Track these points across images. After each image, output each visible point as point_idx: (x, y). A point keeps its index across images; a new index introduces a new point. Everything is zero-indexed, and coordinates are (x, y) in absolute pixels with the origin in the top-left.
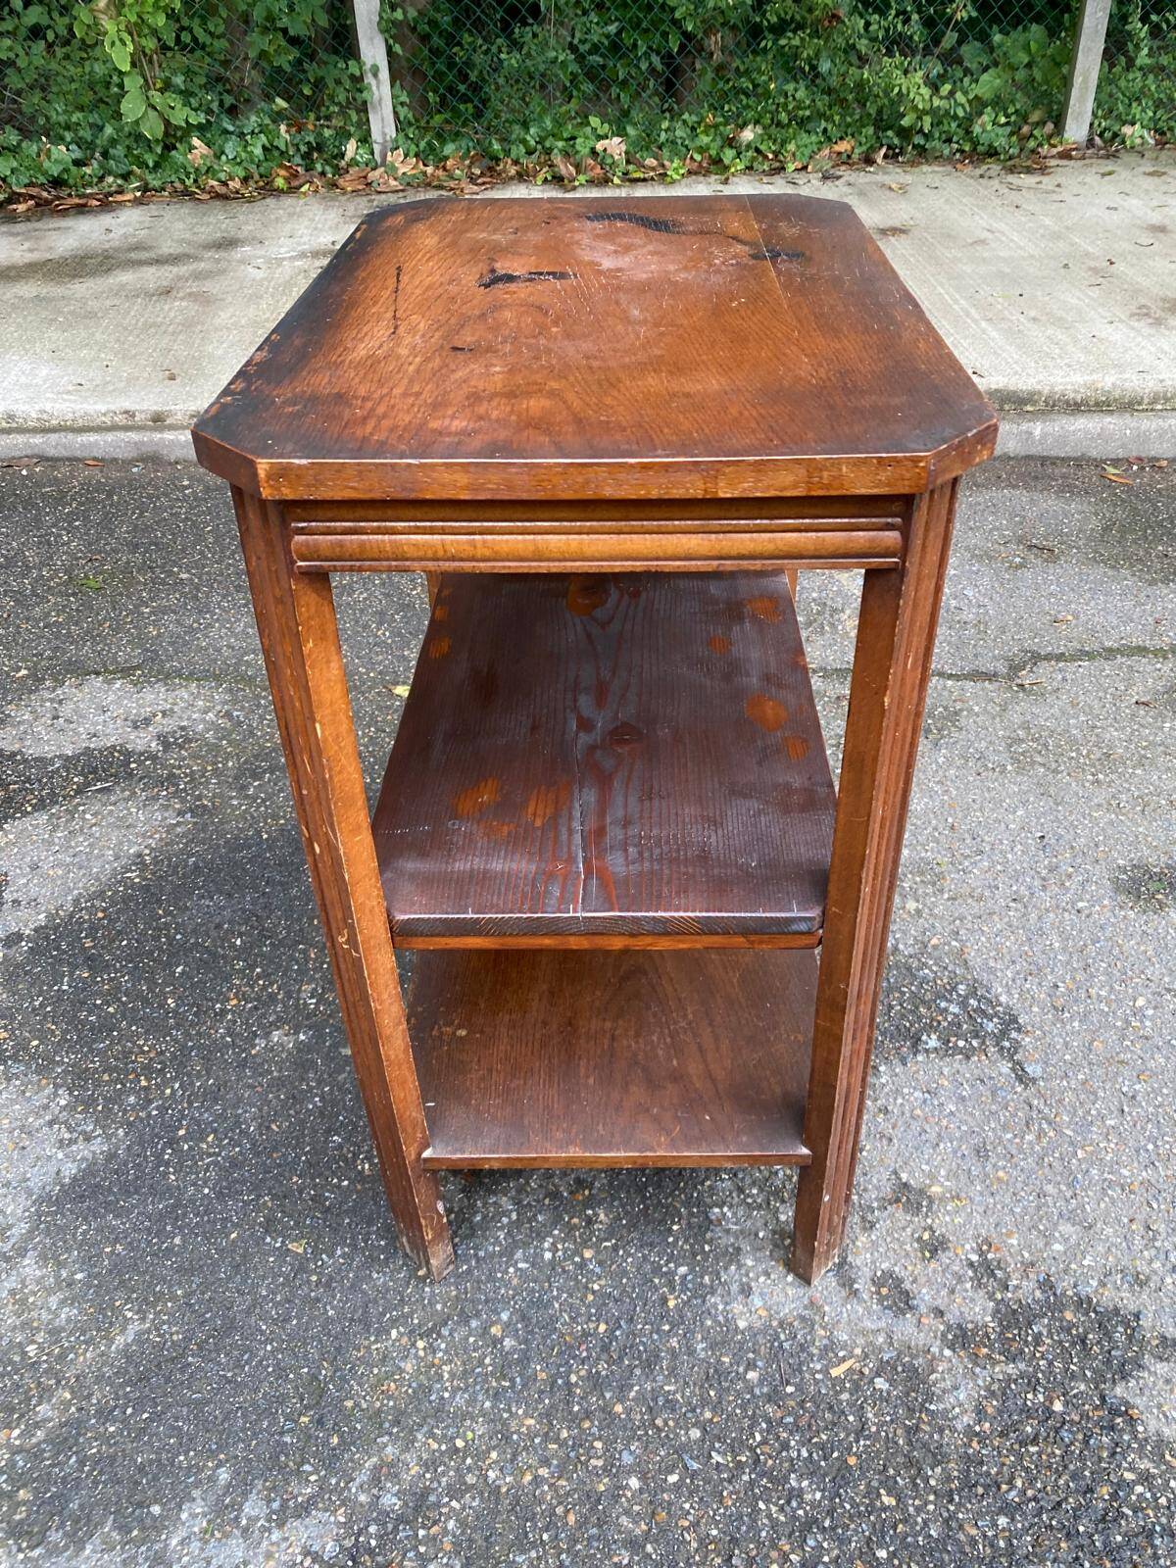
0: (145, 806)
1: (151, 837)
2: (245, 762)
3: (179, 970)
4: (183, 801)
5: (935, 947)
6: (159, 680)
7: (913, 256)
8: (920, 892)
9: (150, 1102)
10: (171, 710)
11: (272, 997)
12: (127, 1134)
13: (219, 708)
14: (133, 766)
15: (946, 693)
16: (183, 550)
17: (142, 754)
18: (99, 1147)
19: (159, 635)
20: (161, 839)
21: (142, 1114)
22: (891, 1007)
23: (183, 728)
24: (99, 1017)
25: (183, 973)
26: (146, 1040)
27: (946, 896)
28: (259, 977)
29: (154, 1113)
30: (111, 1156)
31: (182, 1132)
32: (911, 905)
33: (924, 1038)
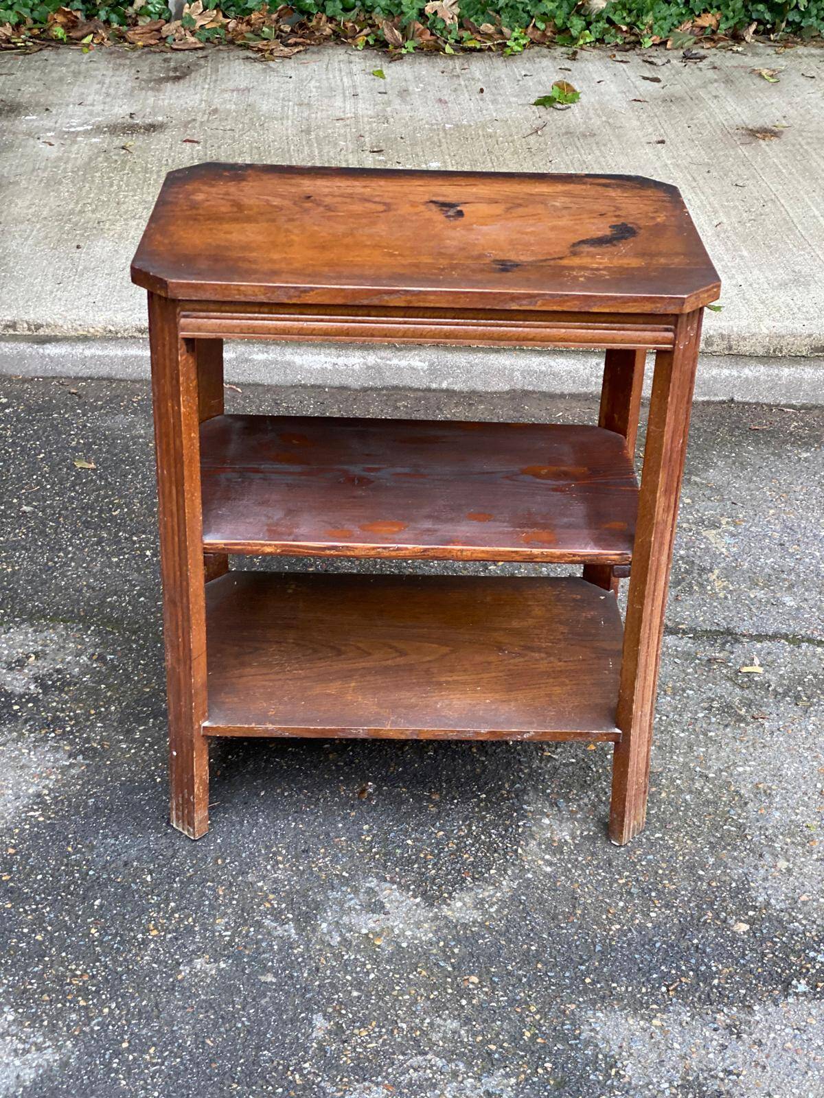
0: (35, 747)
1: (47, 778)
2: (127, 706)
3: (97, 902)
4: (72, 743)
5: (804, 903)
6: (23, 621)
7: (785, 166)
8: (791, 852)
9: (91, 1019)
10: (42, 651)
11: (190, 930)
12: (75, 1046)
13: (91, 650)
14: (16, 707)
15: (815, 660)
16: (20, 479)
17: (22, 696)
18: (51, 1056)
19: (14, 573)
20: (57, 781)
21: (87, 1029)
22: (764, 955)
23: (58, 671)
24: (28, 943)
25: (101, 906)
26: (78, 965)
27: (815, 857)
28: (173, 912)
29: (96, 1028)
30: (65, 1064)
31: (125, 1045)
32: (783, 864)
33: (794, 982)
